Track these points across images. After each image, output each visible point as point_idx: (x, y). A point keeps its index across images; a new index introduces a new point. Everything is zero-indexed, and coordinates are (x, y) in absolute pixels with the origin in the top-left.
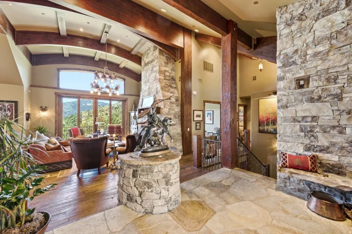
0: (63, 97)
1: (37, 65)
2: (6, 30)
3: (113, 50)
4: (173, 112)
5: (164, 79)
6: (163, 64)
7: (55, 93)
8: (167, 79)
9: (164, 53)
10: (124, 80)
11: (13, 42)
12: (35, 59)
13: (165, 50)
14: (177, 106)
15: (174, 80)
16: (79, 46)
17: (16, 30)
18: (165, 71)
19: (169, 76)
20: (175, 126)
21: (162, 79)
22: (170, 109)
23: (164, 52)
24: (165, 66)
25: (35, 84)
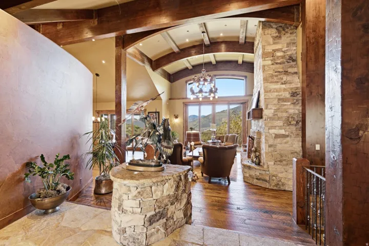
0: (189, 105)
1: (174, 81)
2: (144, 63)
3: (223, 46)
4: (285, 115)
5: (273, 64)
6: (271, 40)
7: (183, 103)
8: (277, 63)
9: (272, 24)
10: (246, 77)
11: (151, 70)
12: (172, 78)
13: (271, 19)
14: (294, 104)
15: (294, 61)
16: (193, 55)
17: (153, 60)
18: (275, 51)
19: (283, 57)
20: (288, 139)
21: (268, 66)
22: (276, 111)
23: (273, 22)
24: (274, 43)
25: (173, 97)
